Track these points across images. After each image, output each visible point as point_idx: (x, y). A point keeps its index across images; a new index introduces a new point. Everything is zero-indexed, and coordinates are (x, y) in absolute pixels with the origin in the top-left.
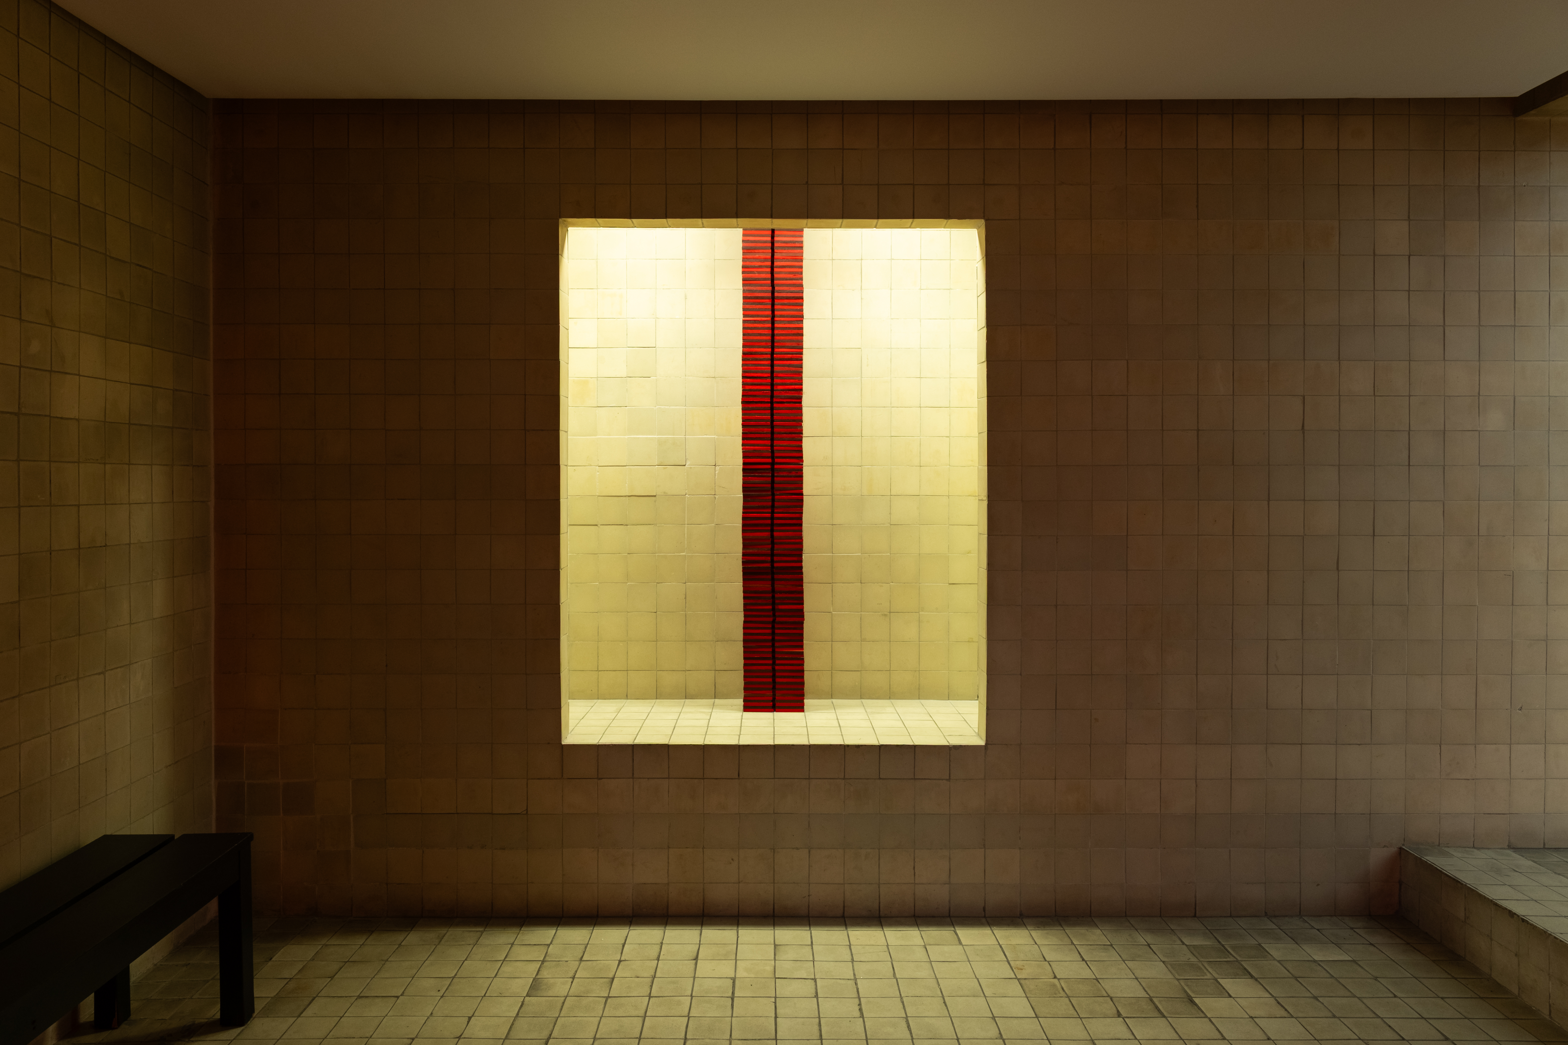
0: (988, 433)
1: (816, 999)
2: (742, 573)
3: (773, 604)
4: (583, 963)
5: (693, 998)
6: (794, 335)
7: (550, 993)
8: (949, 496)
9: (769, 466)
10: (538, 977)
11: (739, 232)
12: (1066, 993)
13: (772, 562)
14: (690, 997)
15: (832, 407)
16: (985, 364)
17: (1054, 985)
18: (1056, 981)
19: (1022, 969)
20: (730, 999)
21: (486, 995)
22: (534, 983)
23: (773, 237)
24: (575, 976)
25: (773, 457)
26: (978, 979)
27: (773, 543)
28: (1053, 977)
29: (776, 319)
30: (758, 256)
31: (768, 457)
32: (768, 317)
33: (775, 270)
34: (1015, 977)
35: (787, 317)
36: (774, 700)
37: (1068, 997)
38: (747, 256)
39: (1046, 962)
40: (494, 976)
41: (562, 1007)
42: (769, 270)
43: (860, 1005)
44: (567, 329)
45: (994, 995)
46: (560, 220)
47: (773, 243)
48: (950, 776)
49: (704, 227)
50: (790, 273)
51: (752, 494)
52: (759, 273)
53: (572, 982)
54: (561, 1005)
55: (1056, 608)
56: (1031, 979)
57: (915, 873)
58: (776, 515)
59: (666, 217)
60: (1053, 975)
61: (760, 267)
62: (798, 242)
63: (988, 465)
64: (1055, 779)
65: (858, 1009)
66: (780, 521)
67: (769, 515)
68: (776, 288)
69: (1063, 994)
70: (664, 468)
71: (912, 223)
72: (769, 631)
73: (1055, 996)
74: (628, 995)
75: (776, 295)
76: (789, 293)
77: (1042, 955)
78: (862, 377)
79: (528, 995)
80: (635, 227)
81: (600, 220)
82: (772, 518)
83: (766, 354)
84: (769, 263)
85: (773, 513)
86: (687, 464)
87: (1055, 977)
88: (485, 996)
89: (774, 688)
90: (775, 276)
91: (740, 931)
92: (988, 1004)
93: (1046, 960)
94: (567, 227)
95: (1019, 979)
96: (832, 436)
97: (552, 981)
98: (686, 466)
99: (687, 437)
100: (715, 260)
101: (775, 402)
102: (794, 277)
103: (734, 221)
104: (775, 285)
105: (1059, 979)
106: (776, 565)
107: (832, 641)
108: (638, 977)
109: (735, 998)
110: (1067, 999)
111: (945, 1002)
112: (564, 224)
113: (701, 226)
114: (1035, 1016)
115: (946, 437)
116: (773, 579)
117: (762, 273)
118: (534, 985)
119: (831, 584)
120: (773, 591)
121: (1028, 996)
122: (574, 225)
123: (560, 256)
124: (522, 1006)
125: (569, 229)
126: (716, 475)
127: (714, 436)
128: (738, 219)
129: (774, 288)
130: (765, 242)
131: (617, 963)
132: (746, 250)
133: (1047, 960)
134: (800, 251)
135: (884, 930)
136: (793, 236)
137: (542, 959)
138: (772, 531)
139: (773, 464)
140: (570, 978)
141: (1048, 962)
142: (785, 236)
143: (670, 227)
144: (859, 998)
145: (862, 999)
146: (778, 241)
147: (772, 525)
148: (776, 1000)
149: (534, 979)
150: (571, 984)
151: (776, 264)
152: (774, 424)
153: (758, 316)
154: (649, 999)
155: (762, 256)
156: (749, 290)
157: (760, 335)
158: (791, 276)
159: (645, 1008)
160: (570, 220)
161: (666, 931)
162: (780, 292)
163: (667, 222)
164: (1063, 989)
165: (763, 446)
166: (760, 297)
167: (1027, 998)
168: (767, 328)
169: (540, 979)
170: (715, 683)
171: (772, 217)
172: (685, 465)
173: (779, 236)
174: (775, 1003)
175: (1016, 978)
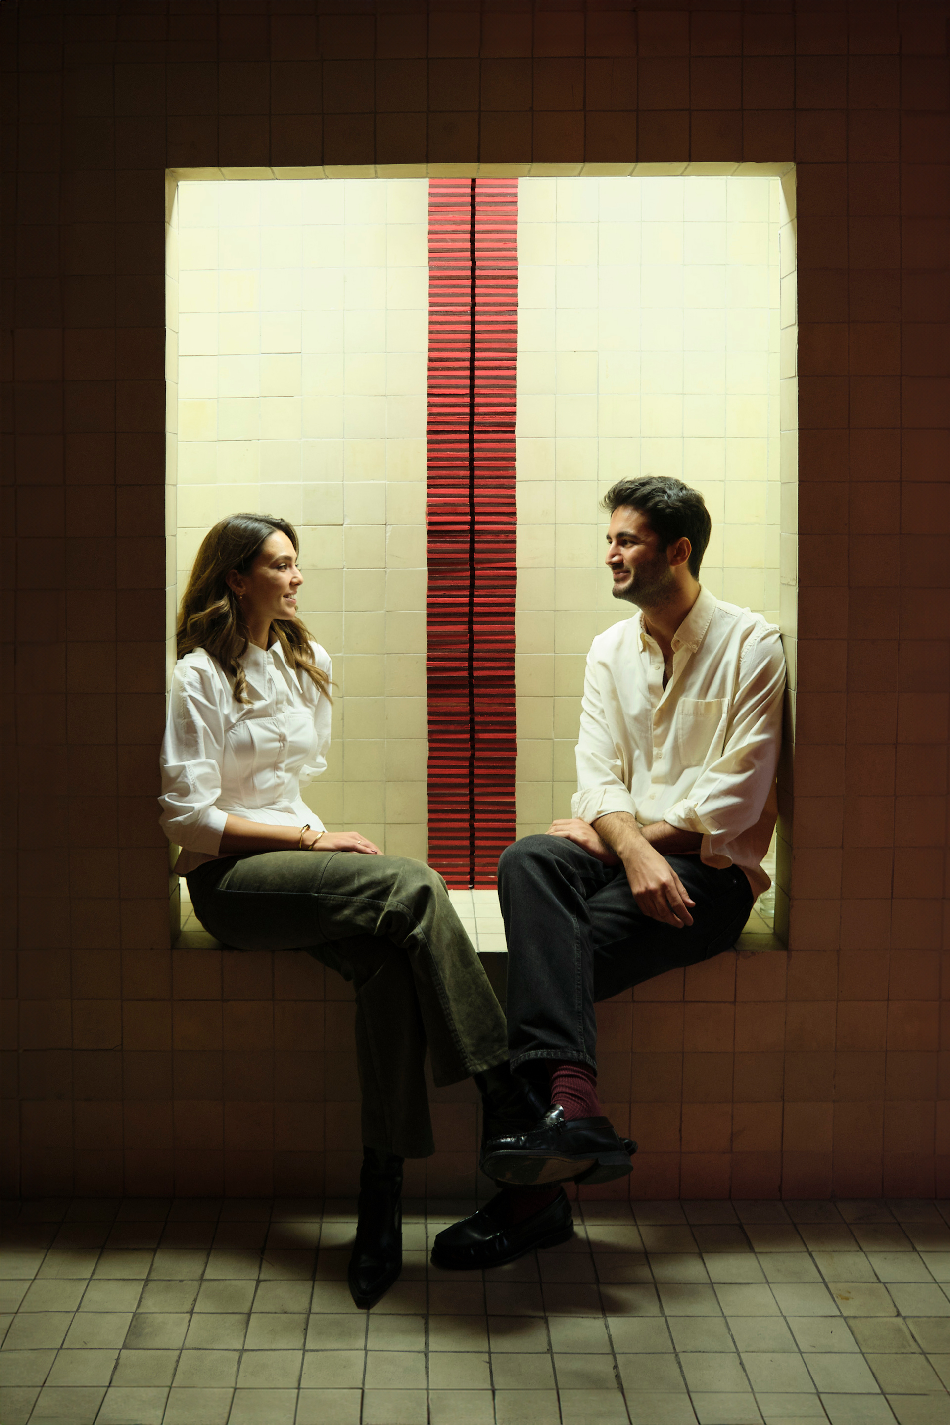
0: (799, 485)
1: (549, 1356)
2: (426, 685)
3: (472, 731)
4: (205, 1285)
5: (369, 1353)
6: (504, 332)
7: (158, 1342)
8: (723, 568)
9: (467, 527)
10: (140, 1311)
11: (426, 182)
12: (920, 1347)
13: (471, 669)
14: (364, 1352)
15: (555, 437)
16: (796, 380)
17: (899, 1330)
18: (899, 1320)
19: (847, 1299)
20: (422, 1356)
21: (64, 1347)
22: (134, 1323)
23: (473, 188)
24: (193, 1309)
25: (472, 513)
26: (785, 1317)
27: (471, 642)
28: (896, 1314)
29: (477, 308)
30: (451, 216)
31: (465, 514)
32: (466, 306)
33: (477, 236)
34: (839, 1314)
35: (494, 305)
36: (471, 872)
37: (923, 1353)
38: (437, 217)
39: (881, 1285)
40: (75, 1309)
41: (176, 1369)
42: (468, 236)
43: (616, 1367)
44: (177, 333)
45: (814, 1350)
46: (167, 171)
47: (473, 197)
48: (735, 998)
49: (376, 177)
50: (499, 240)
51: (442, 569)
52: (453, 241)
53: (190, 1321)
54: (174, 1365)
55: (896, 748)
56: (864, 1317)
57: (681, 1137)
58: (476, 600)
59: (322, 162)
60: (895, 1310)
61: (455, 232)
62: (509, 194)
63: (800, 534)
64: (888, 1000)
65: (614, 1376)
66: (483, 608)
67: (466, 600)
68: (478, 263)
69: (914, 1348)
70: (313, 530)
71: (686, 168)
72: (465, 771)
73: (903, 1351)
74: (273, 1347)
75: (478, 272)
76: (497, 271)
77: (874, 1270)
78: (598, 394)
79: (125, 1347)
80: (276, 179)
81: (225, 170)
82: (471, 604)
83: (464, 360)
84: (468, 227)
85: (471, 596)
86: (345, 523)
87: (898, 1314)
88: (61, 1348)
89: (471, 855)
90: (477, 245)
91: (429, 1226)
92: (806, 1367)
93: (880, 1282)
94: (177, 181)
95: (845, 1318)
96: (556, 481)
97: (160, 1318)
98: (344, 526)
99: (345, 483)
100: (387, 224)
101: (476, 431)
102: (505, 246)
103: (422, 167)
104: (476, 259)
105: (905, 1318)
106: (476, 674)
107: (553, 781)
108: (285, 1313)
109: (430, 1354)
110: (922, 1357)
111: (741, 1363)
112: (172, 176)
113: (374, 175)
114: (879, 1391)
115: (720, 481)
116: (471, 695)
117: (458, 242)
118: (135, 1326)
119: (553, 698)
120: (472, 711)
121: (864, 1350)
122: (186, 178)
123: (167, 225)
124: (115, 1367)
125: (180, 183)
126: (387, 538)
127: (384, 482)
128: (430, 165)
129: (475, 262)
130: (463, 195)
131: (255, 1286)
132: (434, 207)
133: (882, 1280)
134: (514, 208)
135: (639, 1223)
136: (502, 186)
137: (145, 1277)
138: (471, 623)
139: (472, 523)
140: (187, 1312)
141: (884, 1283)
142: (491, 186)
143: (327, 178)
144: (614, 1354)
145: (617, 1356)
146: (481, 194)
147: (471, 614)
148: (490, 1358)
149: (135, 1314)
150: (188, 1324)
151: (477, 227)
152: (474, 465)
153: (451, 304)
154: (304, 1354)
155: (458, 216)
156: (438, 267)
157: (455, 332)
158: (500, 245)
159: (297, 1373)
160: (181, 170)
161: (323, 1224)
162: (483, 268)
163: (324, 170)
164: (913, 1337)
165: (458, 496)
166: (454, 276)
167: (863, 1354)
168: (465, 323)
169: (142, 1315)
170: (385, 842)
171: (479, 160)
172: (342, 525)
173: (482, 186)
174: (490, 1363)
175: (841, 1316)
